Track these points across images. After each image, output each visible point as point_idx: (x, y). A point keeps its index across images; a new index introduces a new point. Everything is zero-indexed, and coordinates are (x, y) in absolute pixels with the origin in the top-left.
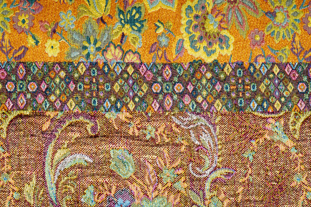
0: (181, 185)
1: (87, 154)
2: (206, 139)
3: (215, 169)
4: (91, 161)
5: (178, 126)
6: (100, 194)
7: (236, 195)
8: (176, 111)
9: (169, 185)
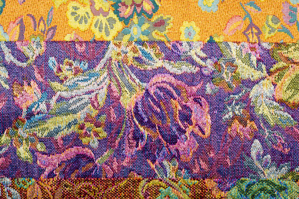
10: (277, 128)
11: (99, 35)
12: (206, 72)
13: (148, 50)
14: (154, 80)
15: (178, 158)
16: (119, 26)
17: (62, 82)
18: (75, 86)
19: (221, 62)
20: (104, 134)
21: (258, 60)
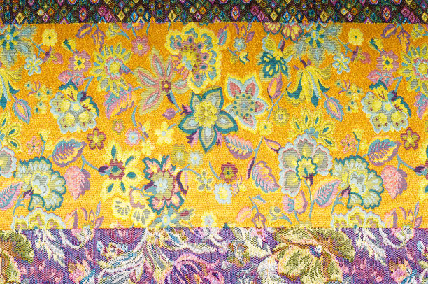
12: (221, 252)
13: (176, 235)
14: (180, 259)
16: (153, 216)
17: (107, 260)
18: (118, 264)
19: (234, 244)
21: (264, 242)
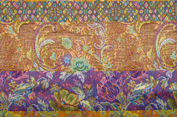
0: (91, 52)
1: (52, 39)
2: (101, 33)
3: (105, 45)
4: (54, 42)
5: (89, 28)
6: (58, 56)
7: (113, 56)
8: (89, 21)
9: (86, 52)
10: (77, 86)
11: (130, 112)
15: (106, 78)
20: (128, 84)
